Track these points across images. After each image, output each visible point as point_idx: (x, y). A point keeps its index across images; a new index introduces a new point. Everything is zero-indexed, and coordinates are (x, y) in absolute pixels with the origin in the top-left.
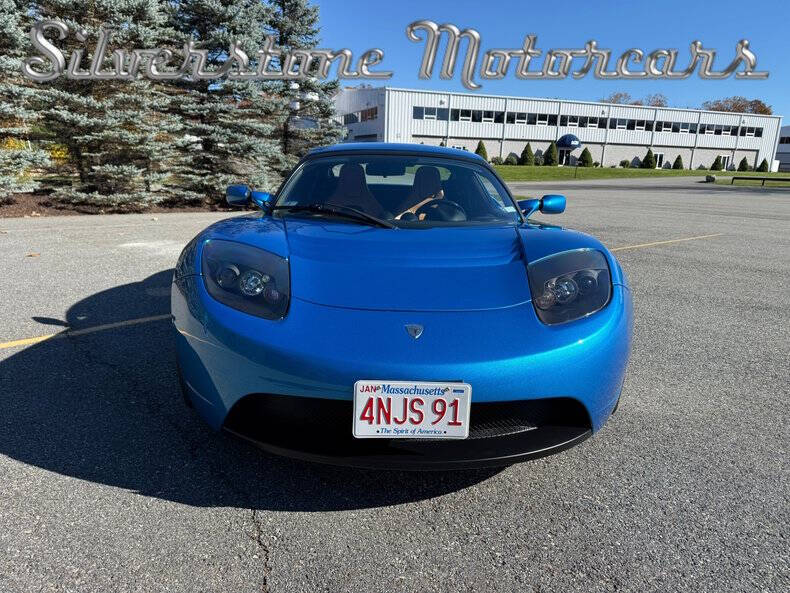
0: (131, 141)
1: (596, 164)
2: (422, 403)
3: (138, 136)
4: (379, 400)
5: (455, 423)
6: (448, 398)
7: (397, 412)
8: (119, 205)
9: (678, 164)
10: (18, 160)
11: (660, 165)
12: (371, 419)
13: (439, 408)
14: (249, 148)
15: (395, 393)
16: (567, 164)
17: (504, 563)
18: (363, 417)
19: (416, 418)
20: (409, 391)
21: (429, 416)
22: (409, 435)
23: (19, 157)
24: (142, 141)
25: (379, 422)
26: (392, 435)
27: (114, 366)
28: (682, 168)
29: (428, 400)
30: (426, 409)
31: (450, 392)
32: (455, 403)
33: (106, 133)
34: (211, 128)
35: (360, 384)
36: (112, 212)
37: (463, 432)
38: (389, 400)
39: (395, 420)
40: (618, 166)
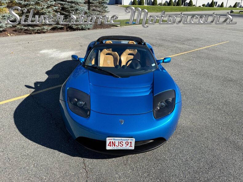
0: (39, 9)
1: (194, 5)
2: (123, 142)
3: (41, 7)
4: (112, 142)
5: (131, 146)
6: (129, 141)
7: (117, 144)
8: (38, 30)
9: (222, 5)
10: (4, 18)
11: (216, 6)
12: (110, 146)
13: (127, 143)
14: (77, 10)
15: (117, 140)
16: (184, 5)
17: (141, 177)
18: (108, 145)
19: (121, 145)
20: (120, 140)
21: (124, 145)
22: (120, 149)
23: (4, 16)
24: (42, 9)
25: (112, 146)
26: (116, 149)
27: (45, 108)
28: (223, 7)
29: (124, 142)
30: (124, 143)
31: (129, 140)
32: (131, 142)
33: (31, 7)
34: (64, 3)
35: (108, 138)
36: (35, 33)
37: (133, 148)
38: (115, 142)
39: (116, 146)
40: (202, 6)
